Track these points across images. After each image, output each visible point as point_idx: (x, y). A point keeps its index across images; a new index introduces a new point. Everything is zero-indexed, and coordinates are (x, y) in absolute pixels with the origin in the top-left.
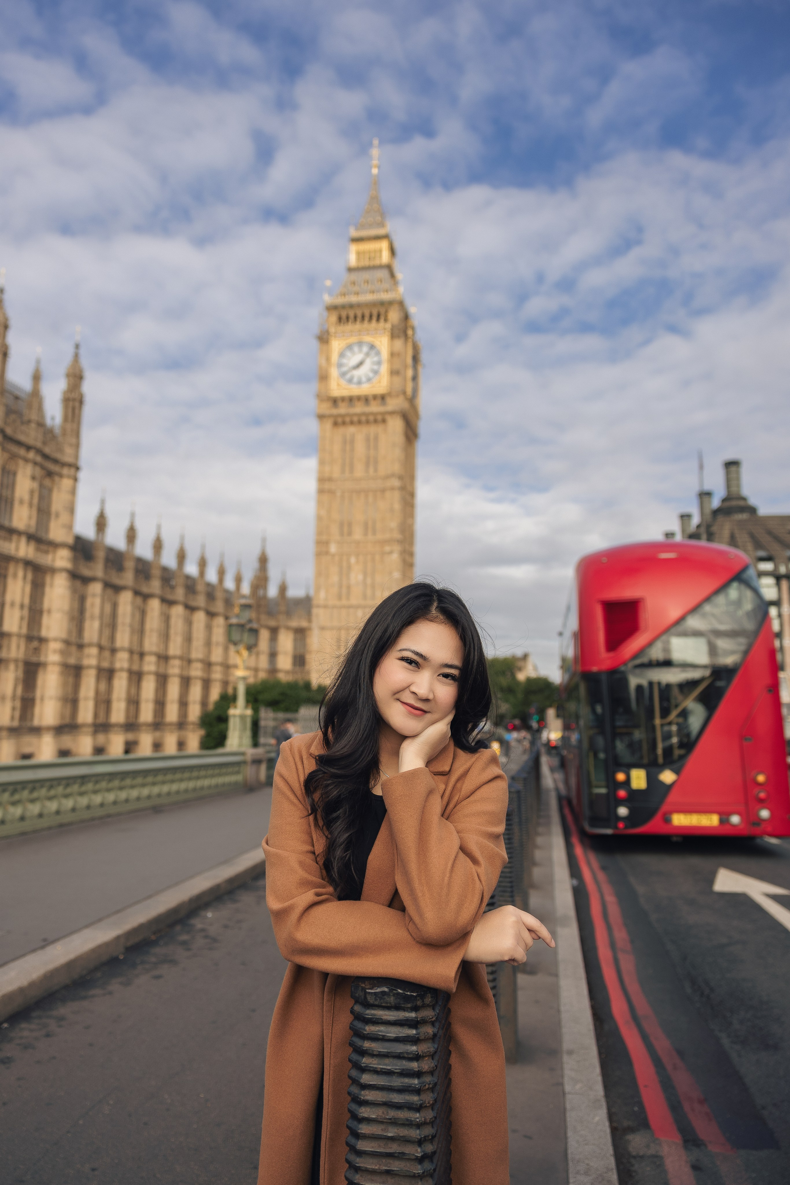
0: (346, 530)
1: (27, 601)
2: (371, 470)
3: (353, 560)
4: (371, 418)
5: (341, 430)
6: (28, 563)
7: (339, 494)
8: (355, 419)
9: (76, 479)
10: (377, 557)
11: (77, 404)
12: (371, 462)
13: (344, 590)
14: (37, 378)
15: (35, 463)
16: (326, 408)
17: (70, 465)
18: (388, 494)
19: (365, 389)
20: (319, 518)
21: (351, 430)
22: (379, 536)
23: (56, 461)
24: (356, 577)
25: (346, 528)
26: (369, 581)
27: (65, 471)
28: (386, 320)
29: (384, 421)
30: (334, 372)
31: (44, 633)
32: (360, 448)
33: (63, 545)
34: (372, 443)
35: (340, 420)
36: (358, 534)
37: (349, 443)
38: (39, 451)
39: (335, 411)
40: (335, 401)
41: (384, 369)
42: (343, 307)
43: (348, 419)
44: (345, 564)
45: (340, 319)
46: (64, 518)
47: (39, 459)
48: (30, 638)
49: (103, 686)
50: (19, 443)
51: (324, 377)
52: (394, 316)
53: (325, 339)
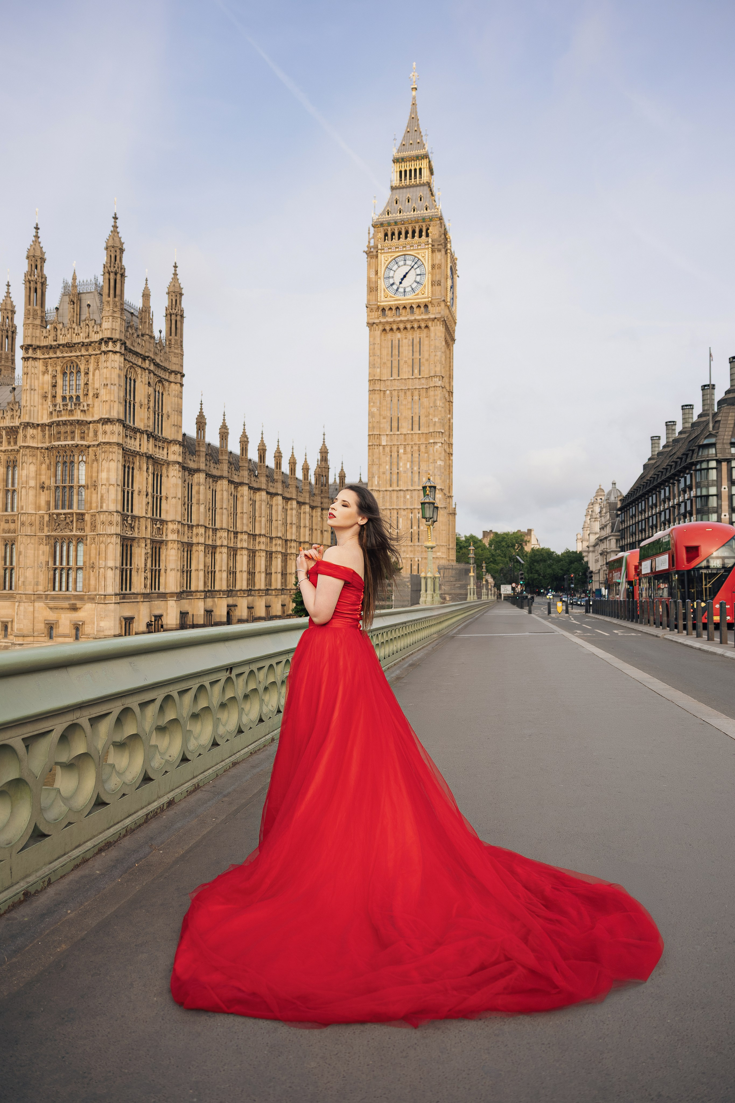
0: (395, 424)
1: (150, 490)
2: (416, 371)
3: (401, 451)
4: (416, 326)
5: (389, 335)
6: (149, 457)
7: (388, 392)
8: (402, 326)
9: (182, 385)
10: (423, 448)
11: (179, 318)
12: (416, 364)
13: (395, 477)
14: (146, 296)
15: (150, 372)
16: (377, 317)
17: (176, 373)
18: (431, 393)
19: (411, 299)
20: (371, 415)
21: (399, 335)
22: (424, 430)
23: (165, 369)
24: (405, 465)
25: (395, 423)
26: (416, 468)
27: (172, 378)
28: (427, 235)
29: (427, 327)
30: (382, 284)
31: (163, 517)
32: (406, 351)
33: (175, 442)
34: (417, 347)
35: (388, 328)
36: (405, 428)
37: (396, 348)
38: (152, 361)
39: (383, 320)
40: (383, 310)
41: (427, 280)
42: (389, 224)
43: (395, 327)
44: (395, 455)
45: (386, 235)
46: (174, 418)
47: (152, 367)
48: (154, 521)
49: (209, 560)
50: (136, 354)
51: (372, 289)
52: (434, 231)
53: (372, 254)
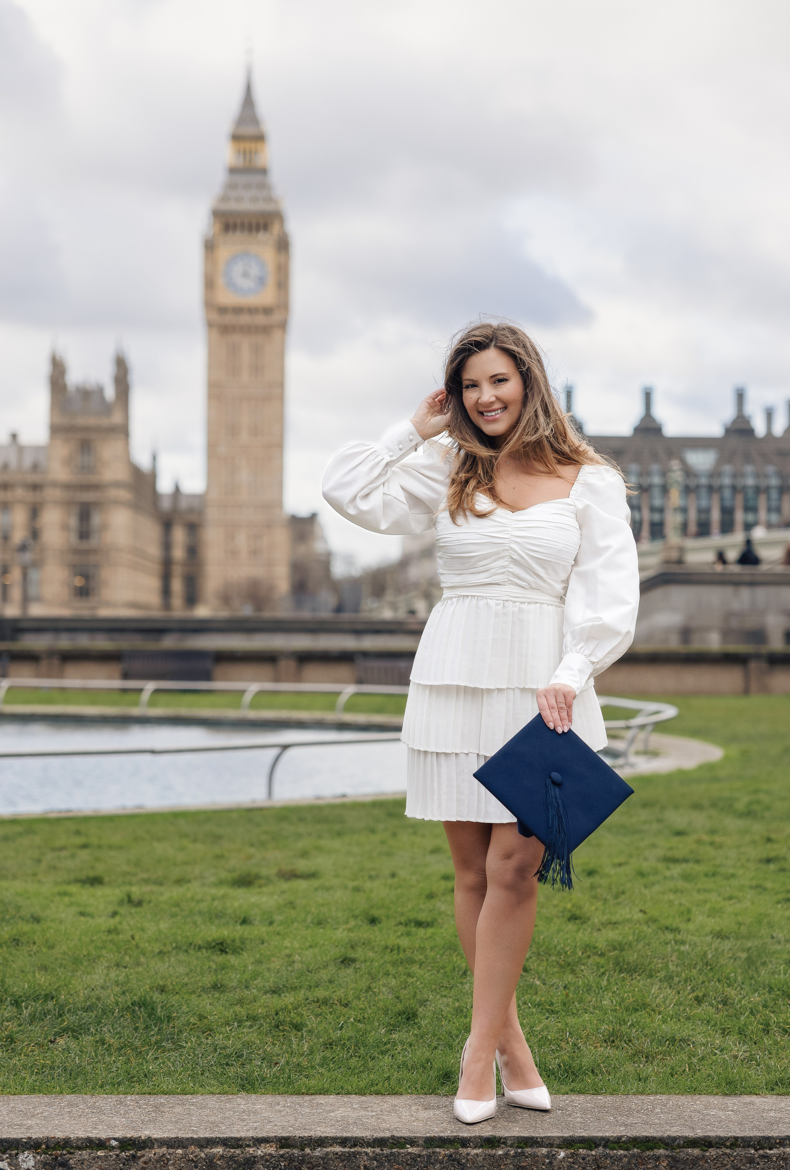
2: (257, 378)
3: (241, 462)
5: (229, 338)
7: (228, 400)
8: (239, 328)
12: (256, 370)
16: (215, 317)
19: (252, 300)
21: (238, 338)
24: (244, 476)
28: (271, 232)
30: (220, 281)
32: (246, 356)
34: (258, 352)
35: (227, 329)
36: (245, 437)
37: (234, 351)
39: (223, 320)
40: (223, 310)
41: (270, 281)
42: (229, 214)
43: (233, 328)
44: (234, 466)
45: (227, 228)
51: (209, 284)
52: (276, 229)
53: (210, 246)
